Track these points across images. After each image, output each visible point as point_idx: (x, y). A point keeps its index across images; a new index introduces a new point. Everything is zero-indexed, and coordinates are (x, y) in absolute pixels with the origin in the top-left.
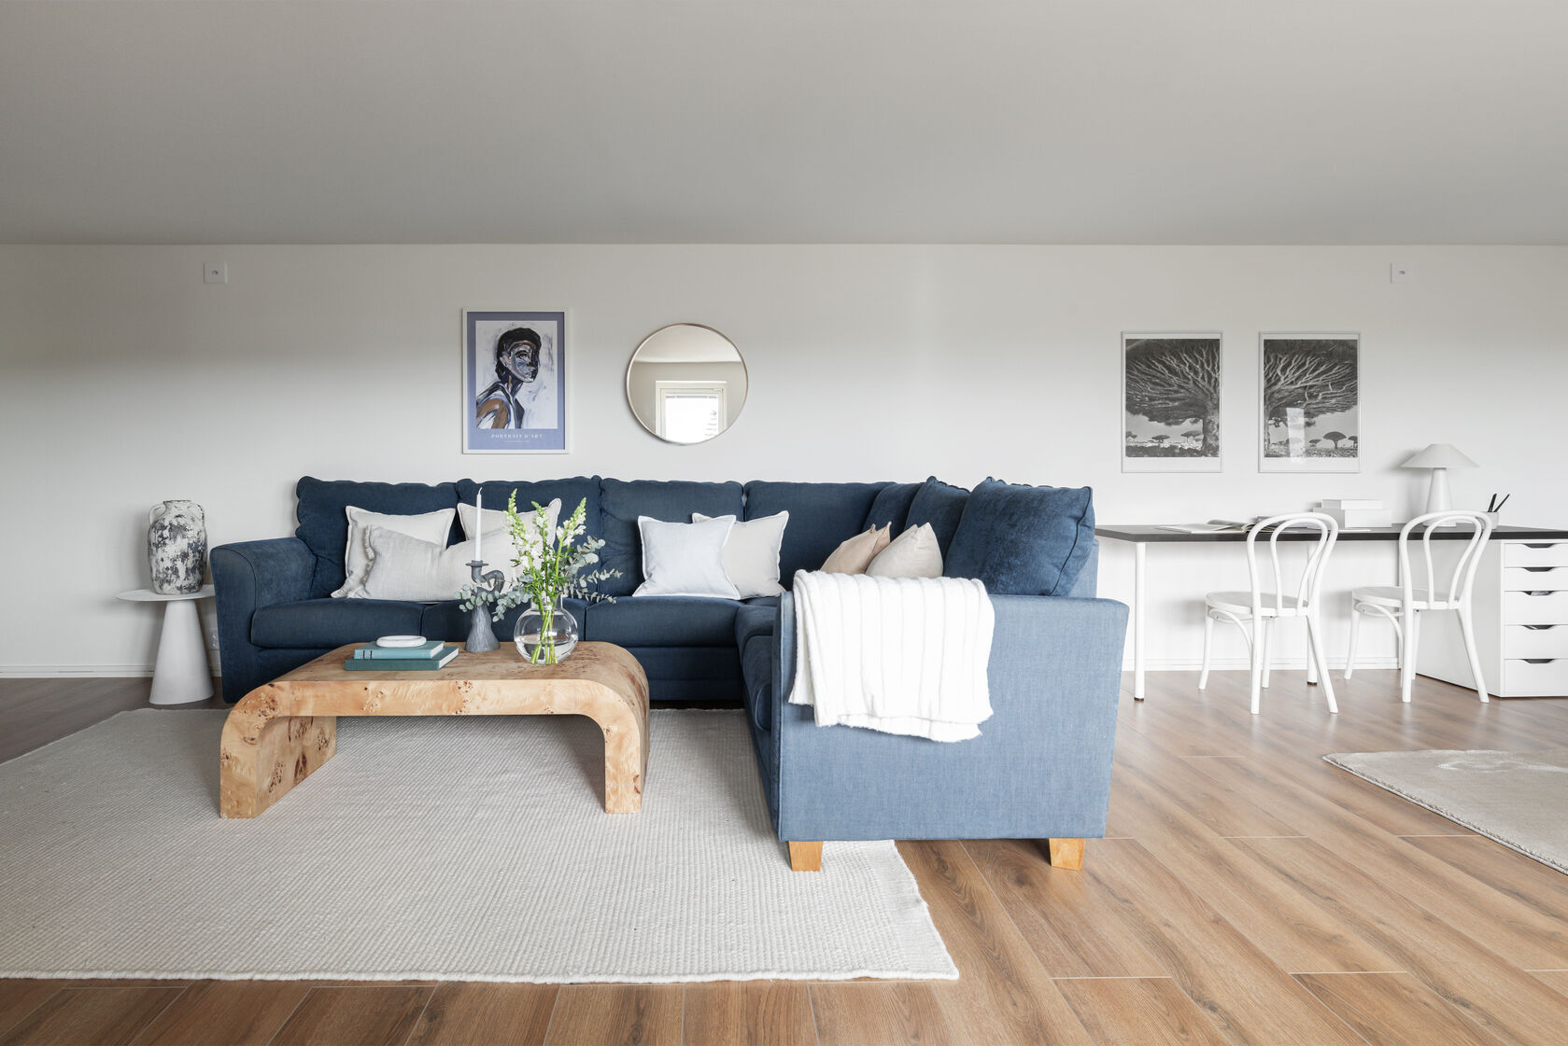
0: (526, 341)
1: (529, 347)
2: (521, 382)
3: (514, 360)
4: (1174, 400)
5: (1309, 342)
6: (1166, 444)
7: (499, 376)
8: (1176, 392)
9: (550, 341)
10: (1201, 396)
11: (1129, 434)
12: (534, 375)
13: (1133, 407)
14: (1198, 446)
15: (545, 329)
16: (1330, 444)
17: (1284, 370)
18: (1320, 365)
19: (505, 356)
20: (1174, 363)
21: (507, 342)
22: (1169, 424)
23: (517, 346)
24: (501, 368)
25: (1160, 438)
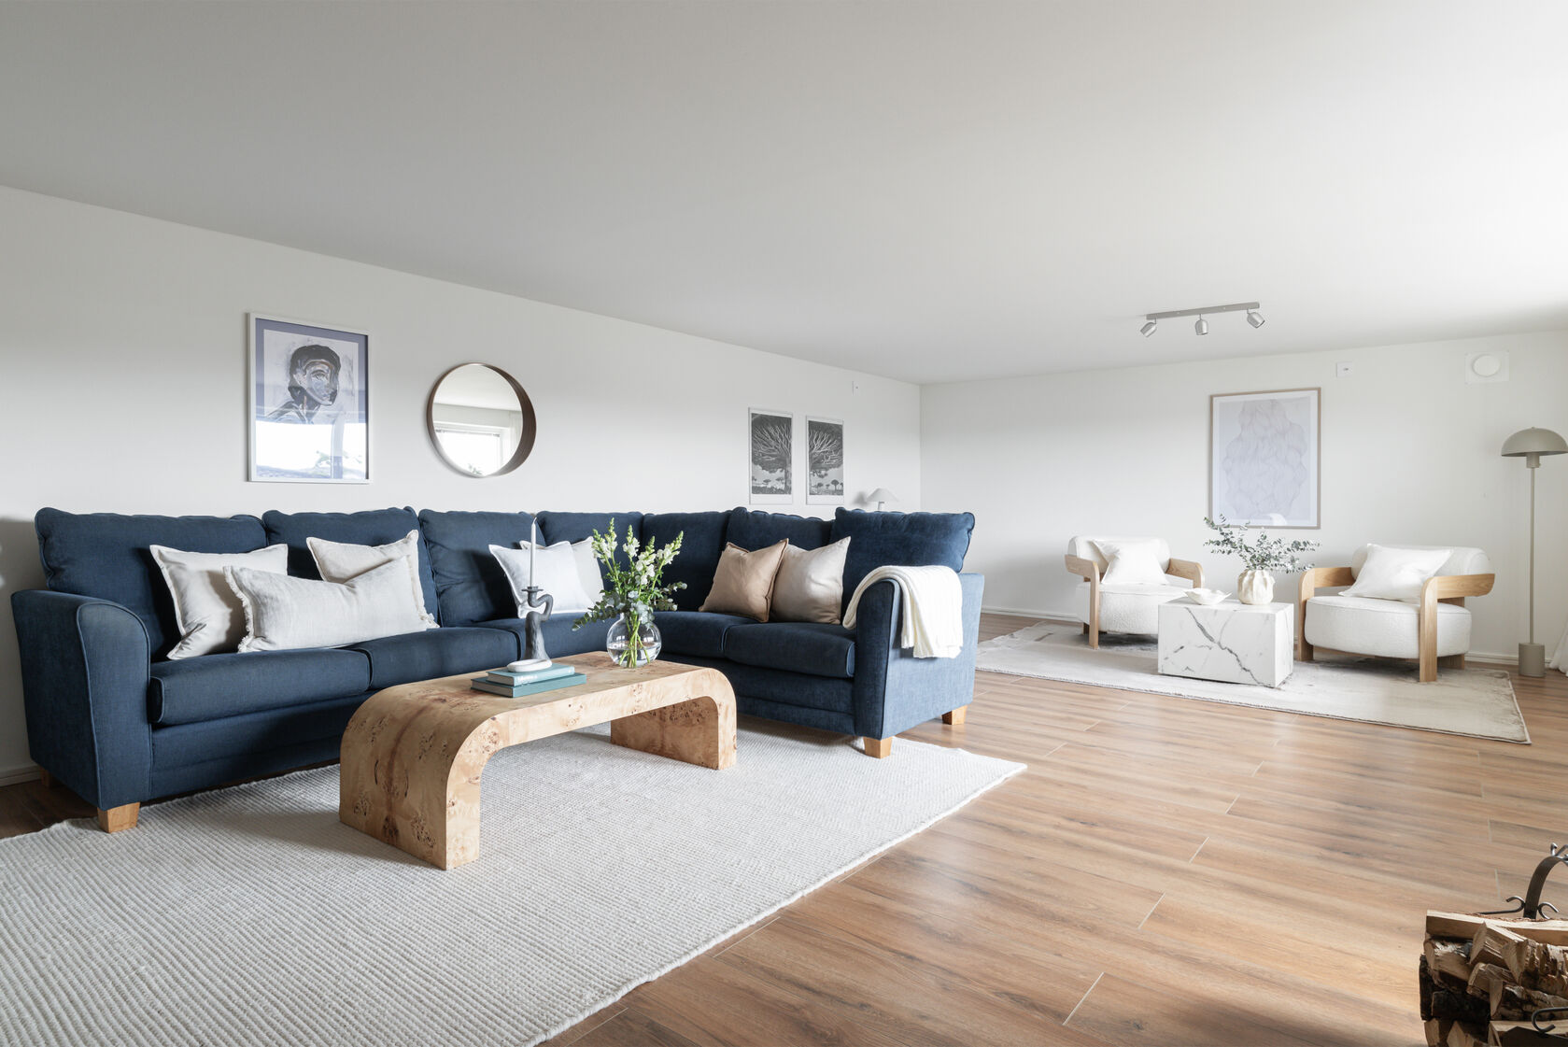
0: (324, 360)
1: (327, 367)
2: (318, 404)
3: (310, 378)
4: (772, 456)
5: (824, 424)
6: (769, 486)
7: (292, 395)
8: (774, 451)
9: (351, 363)
10: (784, 455)
11: (753, 479)
12: (333, 396)
13: (755, 460)
14: (782, 487)
15: (347, 351)
16: (832, 487)
17: (816, 440)
18: (829, 438)
19: (299, 374)
20: (772, 432)
21: (303, 357)
22: (771, 472)
23: (314, 364)
24: (294, 389)
25: (767, 481)
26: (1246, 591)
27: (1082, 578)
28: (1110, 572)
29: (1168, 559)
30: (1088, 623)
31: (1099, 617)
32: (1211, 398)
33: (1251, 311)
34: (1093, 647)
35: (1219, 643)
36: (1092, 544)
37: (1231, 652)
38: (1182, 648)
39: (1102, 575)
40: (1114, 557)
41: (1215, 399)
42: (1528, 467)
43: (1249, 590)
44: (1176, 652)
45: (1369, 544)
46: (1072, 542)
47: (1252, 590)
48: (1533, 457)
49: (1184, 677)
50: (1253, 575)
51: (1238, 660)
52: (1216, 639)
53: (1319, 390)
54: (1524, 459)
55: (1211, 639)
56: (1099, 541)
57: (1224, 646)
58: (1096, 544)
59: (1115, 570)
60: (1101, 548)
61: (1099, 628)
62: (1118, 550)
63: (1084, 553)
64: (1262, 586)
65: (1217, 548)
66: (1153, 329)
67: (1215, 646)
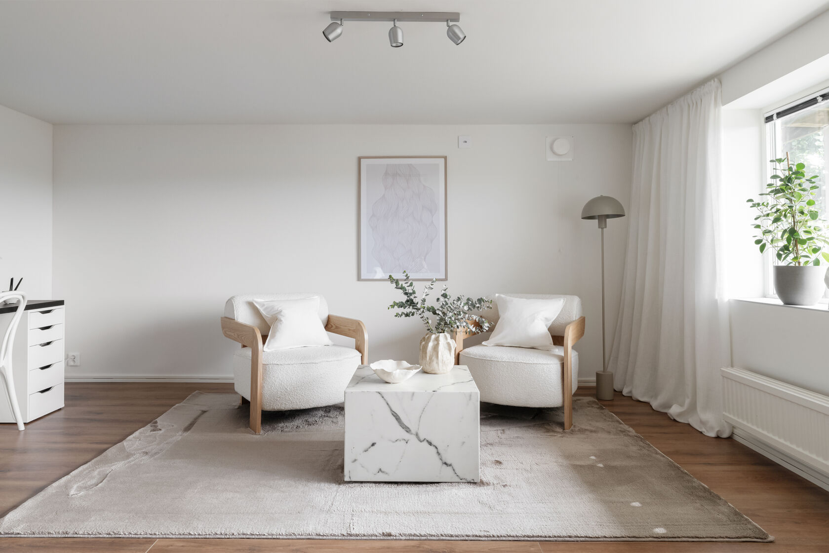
26: (431, 359)
27: (240, 345)
28: (273, 336)
29: (327, 316)
30: (248, 398)
31: (261, 394)
32: (359, 159)
33: (451, 24)
34: (255, 431)
35: (417, 435)
36: (251, 305)
37: (430, 444)
38: (373, 445)
39: (264, 338)
40: (276, 319)
41: (362, 160)
42: (599, 228)
43: (434, 358)
44: (366, 451)
45: (497, 295)
46: (230, 303)
47: (437, 357)
48: (602, 219)
49: (375, 482)
50: (437, 339)
51: (438, 453)
52: (413, 429)
53: (445, 158)
54: (596, 221)
55: (408, 430)
56: (259, 301)
57: (422, 439)
58: (255, 304)
59: (278, 335)
60: (261, 310)
61: (262, 408)
62: (281, 311)
63: (243, 316)
64: (447, 352)
65: (401, 310)
66: (339, 31)
67: (412, 438)
